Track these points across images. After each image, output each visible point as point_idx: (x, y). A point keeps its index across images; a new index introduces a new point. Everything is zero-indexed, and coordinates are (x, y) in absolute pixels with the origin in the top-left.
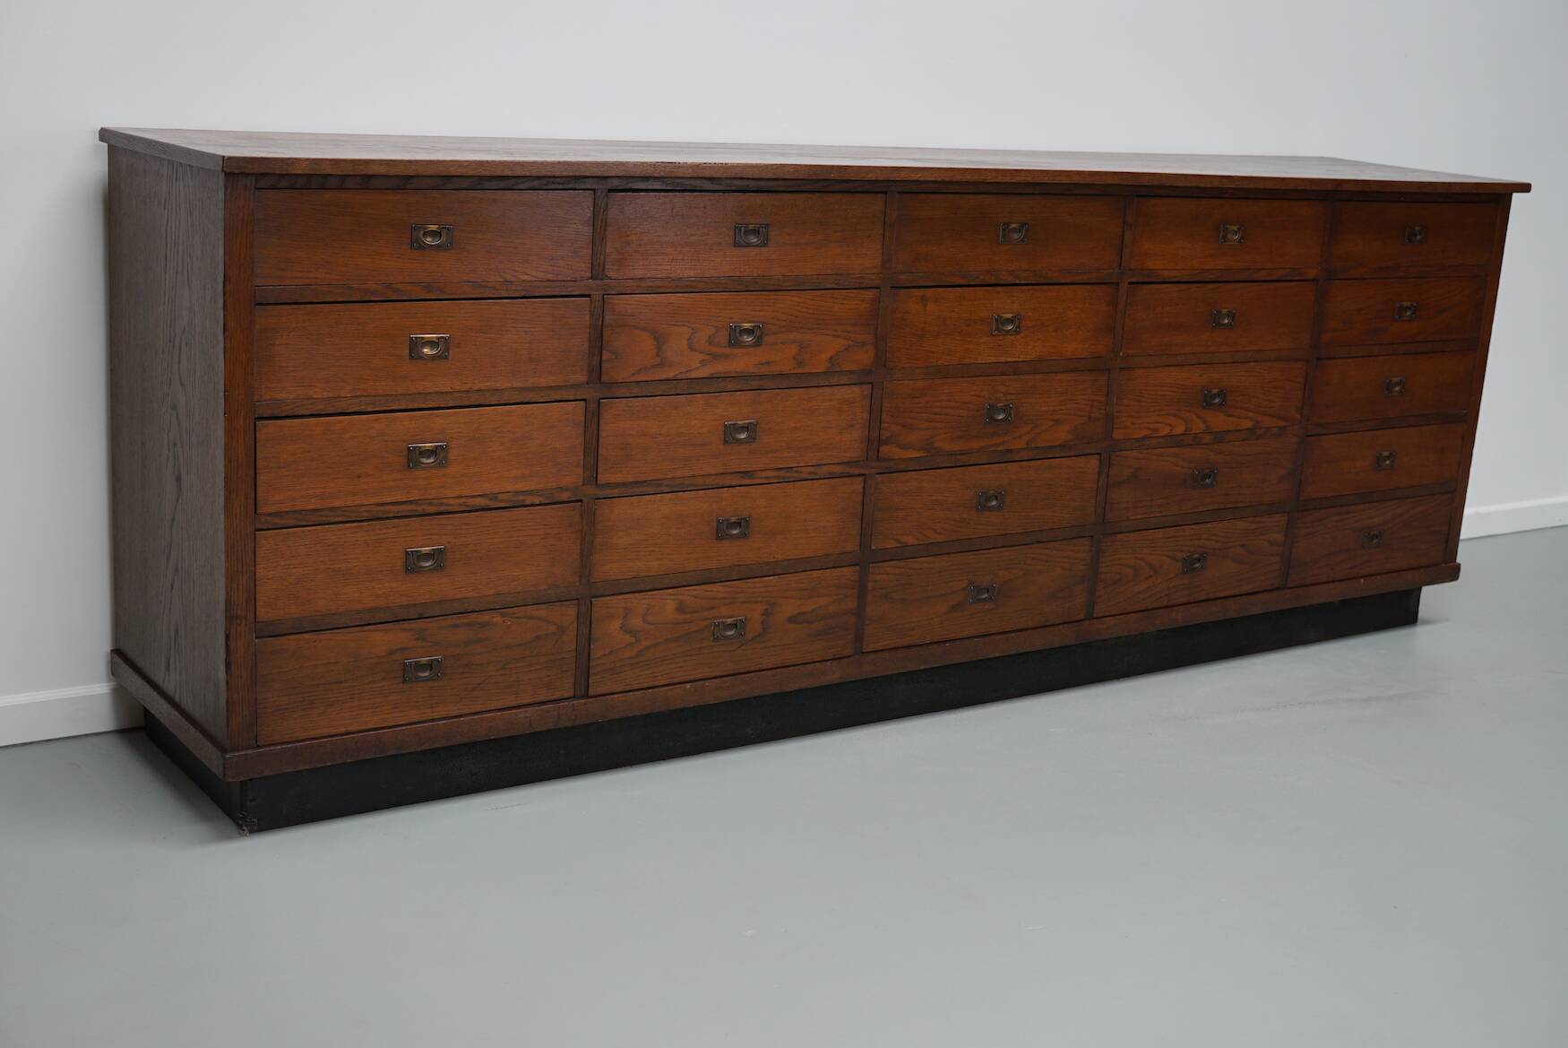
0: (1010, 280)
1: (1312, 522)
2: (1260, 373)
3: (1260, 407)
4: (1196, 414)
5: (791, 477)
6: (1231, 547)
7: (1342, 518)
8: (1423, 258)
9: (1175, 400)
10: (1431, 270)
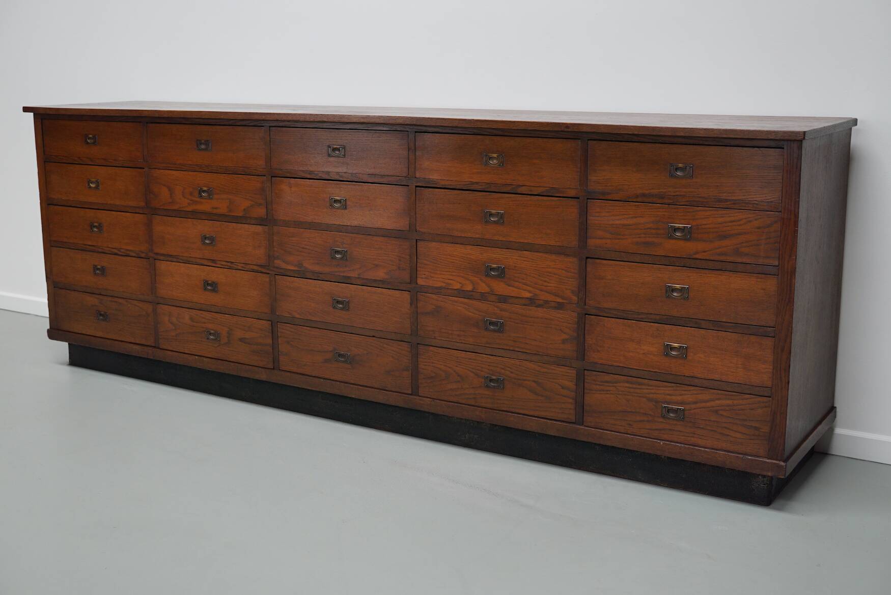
0: (337, 177)
1: (602, 382)
2: (533, 260)
3: (536, 284)
4: (481, 280)
5: (233, 267)
6: (525, 380)
7: (634, 386)
8: (693, 190)
9: (462, 267)
10: (705, 201)
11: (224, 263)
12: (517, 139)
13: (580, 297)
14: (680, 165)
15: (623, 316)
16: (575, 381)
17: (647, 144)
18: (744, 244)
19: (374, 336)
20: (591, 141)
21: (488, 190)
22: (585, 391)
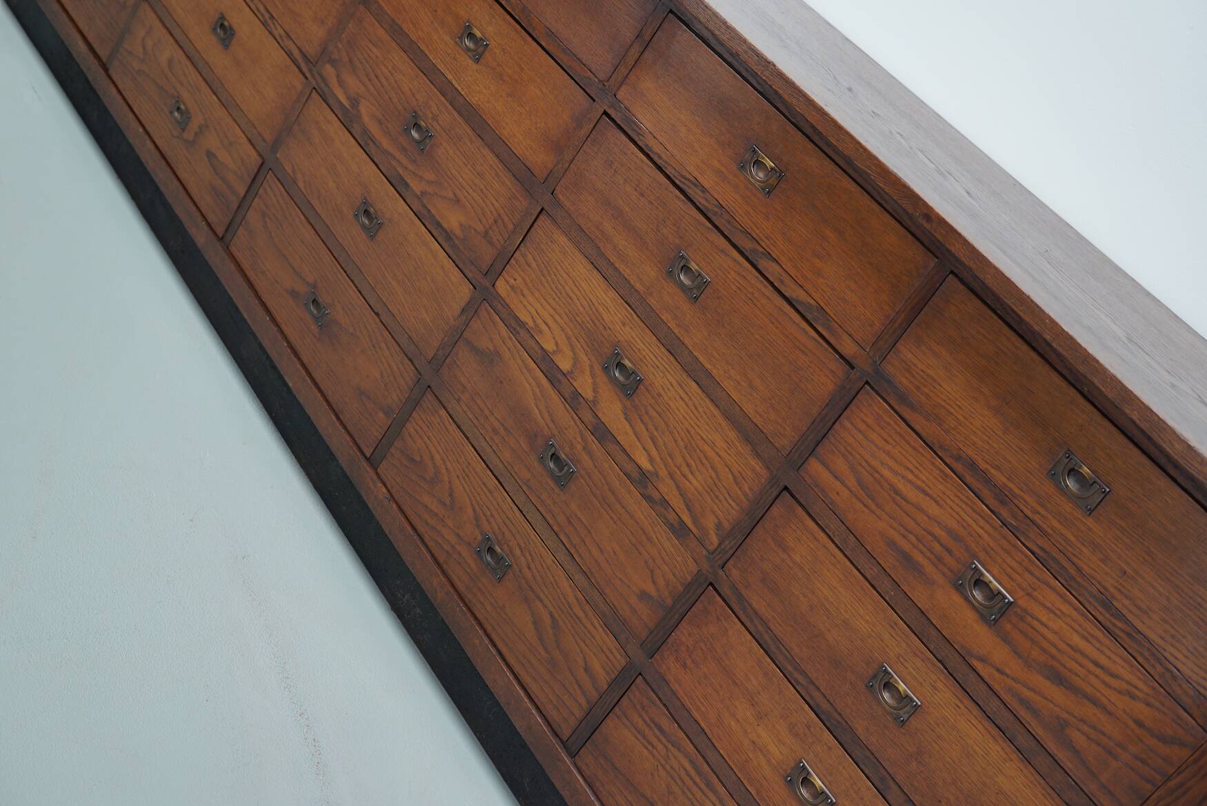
1: (652, 720)
2: (696, 408)
3: (670, 456)
4: (591, 367)
5: (269, 26)
6: (541, 601)
7: (697, 779)
8: (1073, 539)
9: (578, 319)
10: (1079, 580)
11: (262, 8)
12: (827, 162)
13: (723, 546)
14: (1085, 470)
15: (768, 646)
16: (614, 677)
17: (1054, 376)
18: (1085, 728)
19: (377, 314)
20: (956, 280)
21: (714, 218)
22: (616, 709)
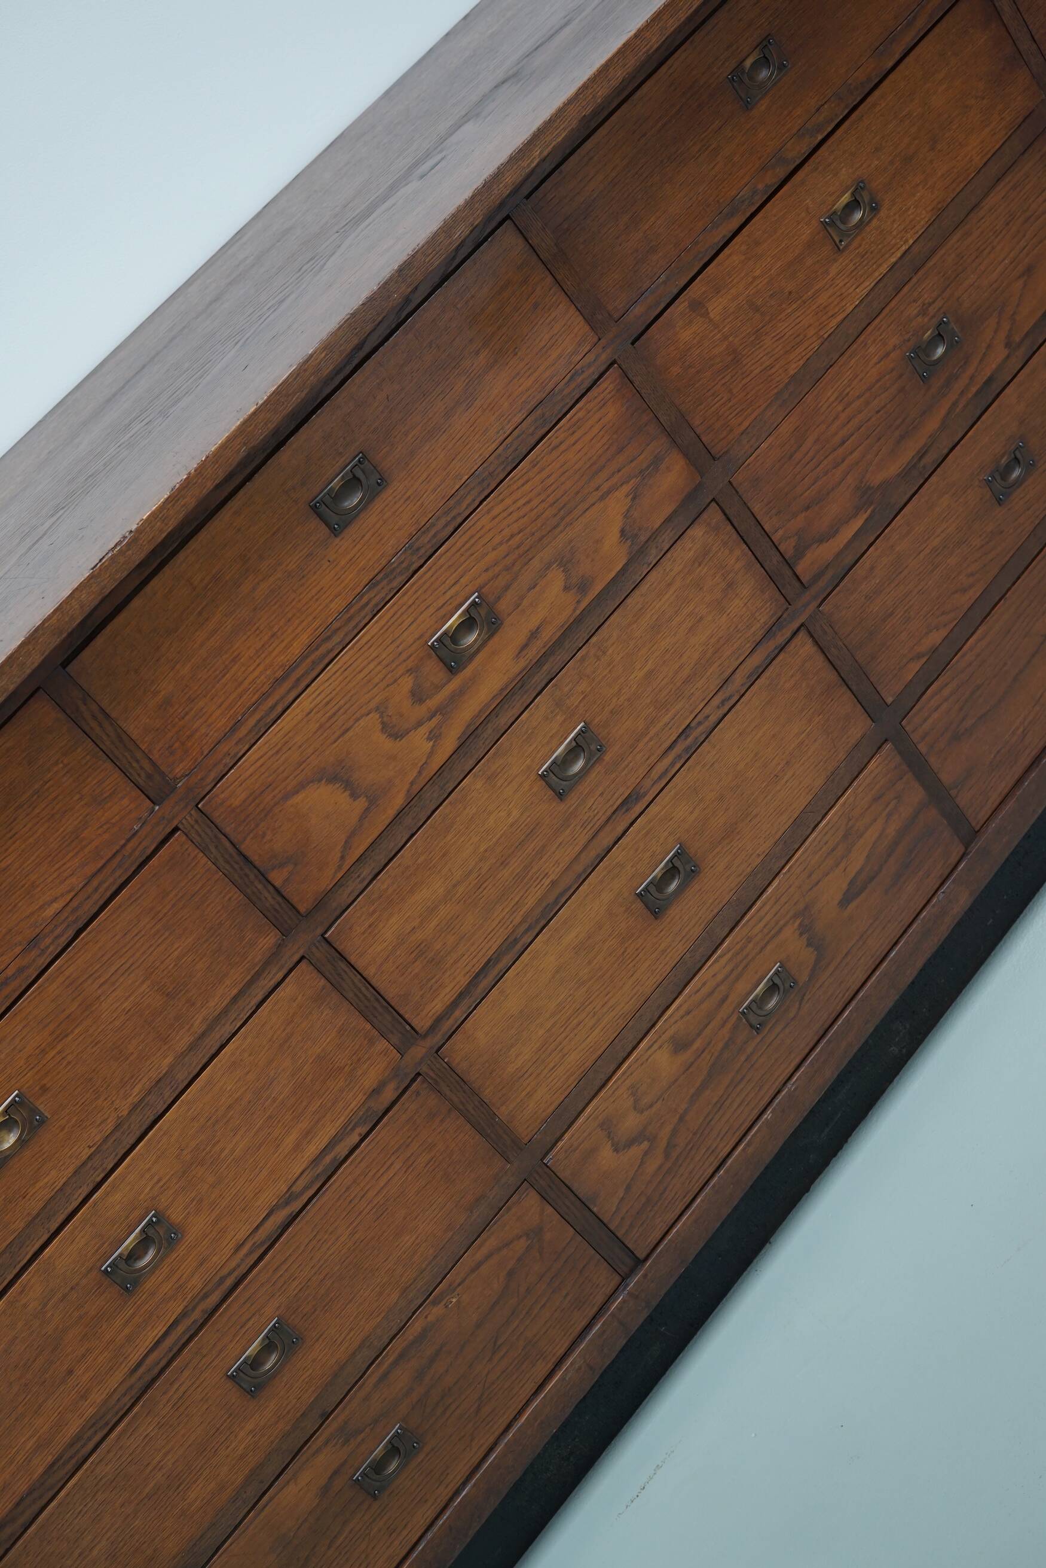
0: (805, 147)
